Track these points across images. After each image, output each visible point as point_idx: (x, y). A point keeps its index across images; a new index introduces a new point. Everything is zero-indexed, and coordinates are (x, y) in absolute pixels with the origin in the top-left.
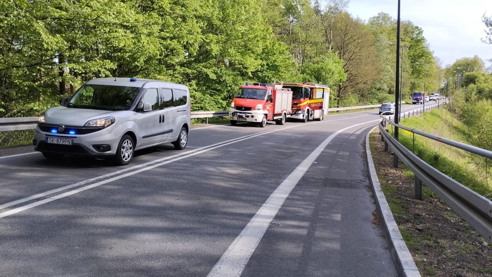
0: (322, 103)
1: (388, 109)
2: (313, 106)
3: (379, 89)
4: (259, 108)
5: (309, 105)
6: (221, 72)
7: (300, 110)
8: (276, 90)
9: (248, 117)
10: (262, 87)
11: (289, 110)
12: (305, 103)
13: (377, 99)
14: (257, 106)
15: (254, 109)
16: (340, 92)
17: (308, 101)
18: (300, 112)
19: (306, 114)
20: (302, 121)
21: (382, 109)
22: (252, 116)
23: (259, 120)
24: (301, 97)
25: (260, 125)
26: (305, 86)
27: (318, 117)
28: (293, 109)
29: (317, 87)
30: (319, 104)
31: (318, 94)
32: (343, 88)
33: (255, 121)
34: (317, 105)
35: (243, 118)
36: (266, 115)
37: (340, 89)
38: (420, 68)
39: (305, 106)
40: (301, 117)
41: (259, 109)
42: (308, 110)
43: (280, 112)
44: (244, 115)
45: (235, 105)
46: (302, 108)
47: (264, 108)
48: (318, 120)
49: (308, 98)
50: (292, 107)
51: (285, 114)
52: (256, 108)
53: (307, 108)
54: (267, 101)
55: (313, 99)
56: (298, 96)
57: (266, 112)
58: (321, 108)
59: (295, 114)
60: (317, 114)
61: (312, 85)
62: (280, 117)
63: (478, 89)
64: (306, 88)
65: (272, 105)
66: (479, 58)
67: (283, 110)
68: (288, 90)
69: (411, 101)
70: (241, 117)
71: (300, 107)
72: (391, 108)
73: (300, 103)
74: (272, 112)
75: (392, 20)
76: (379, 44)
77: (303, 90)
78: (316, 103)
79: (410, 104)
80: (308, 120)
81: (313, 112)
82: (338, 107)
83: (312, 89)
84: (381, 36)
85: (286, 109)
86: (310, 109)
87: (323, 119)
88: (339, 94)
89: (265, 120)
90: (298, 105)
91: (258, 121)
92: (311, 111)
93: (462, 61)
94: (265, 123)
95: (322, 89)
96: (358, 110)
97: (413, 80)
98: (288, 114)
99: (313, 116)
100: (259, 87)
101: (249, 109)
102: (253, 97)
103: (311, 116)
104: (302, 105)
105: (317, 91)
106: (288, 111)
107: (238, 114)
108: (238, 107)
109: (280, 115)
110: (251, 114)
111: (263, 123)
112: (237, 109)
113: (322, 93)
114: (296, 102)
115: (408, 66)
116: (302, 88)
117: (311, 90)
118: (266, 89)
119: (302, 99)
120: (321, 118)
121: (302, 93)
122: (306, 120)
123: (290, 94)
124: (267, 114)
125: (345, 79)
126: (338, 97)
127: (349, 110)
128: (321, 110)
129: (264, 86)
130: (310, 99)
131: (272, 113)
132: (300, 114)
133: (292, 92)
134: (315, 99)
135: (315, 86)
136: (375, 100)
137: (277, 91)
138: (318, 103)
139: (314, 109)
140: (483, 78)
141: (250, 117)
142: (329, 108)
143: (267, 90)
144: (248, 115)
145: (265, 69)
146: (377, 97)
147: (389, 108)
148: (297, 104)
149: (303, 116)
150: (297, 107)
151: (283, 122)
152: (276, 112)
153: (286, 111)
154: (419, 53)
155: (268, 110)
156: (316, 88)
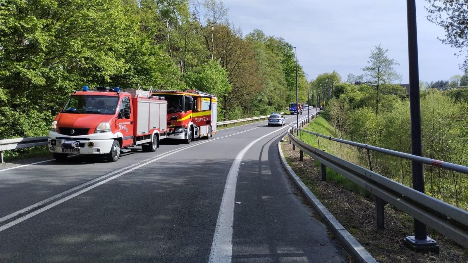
0: (209, 116)
1: (277, 121)
2: (198, 120)
3: (260, 102)
4: (103, 128)
5: (193, 120)
6: (54, 75)
7: (180, 127)
8: (136, 99)
9: (82, 145)
10: (112, 94)
11: (164, 127)
12: (188, 117)
13: (259, 110)
14: (100, 125)
15: (95, 131)
16: (225, 104)
17: (191, 115)
18: (180, 130)
19: (189, 132)
20: (185, 142)
21: (271, 121)
22: (91, 145)
23: (105, 150)
24: (182, 109)
25: (108, 158)
26: (184, 94)
27: (205, 135)
28: (171, 126)
29: (202, 95)
30: (206, 118)
31: (204, 105)
32: (229, 100)
33: (97, 153)
34: (204, 119)
35: (73, 148)
36: (119, 140)
37: (226, 101)
38: (293, 82)
39: (187, 121)
40: (182, 136)
41: (103, 131)
42: (192, 126)
43: (147, 132)
44: (74, 144)
45: (57, 125)
46: (183, 124)
47: (114, 128)
48: (206, 138)
49: (191, 111)
50: (168, 124)
51: (156, 134)
52: (98, 129)
53: (191, 123)
54: (120, 116)
55: (197, 111)
56: (176, 108)
57: (119, 135)
58: (208, 122)
59: (174, 133)
60: (204, 130)
61: (195, 93)
62: (149, 140)
63: (348, 99)
64: (187, 96)
65: (131, 123)
66: (337, 73)
67: (152, 128)
68: (160, 99)
69: (289, 112)
70: (69, 146)
71: (181, 122)
72: (279, 120)
73: (181, 117)
74: (132, 132)
75: (265, 37)
76: (257, 57)
77: (184, 98)
78: (202, 117)
79: (288, 114)
80: (193, 140)
81: (198, 128)
82: (224, 120)
83: (195, 98)
84: (259, 50)
85: (157, 127)
86: (194, 125)
87: (211, 136)
88: (225, 106)
89: (117, 149)
90: (178, 121)
91: (102, 152)
92: (195, 127)
93: (324, 76)
94: (118, 153)
95: (209, 99)
96: (245, 122)
97: (288, 93)
98: (161, 135)
99: (198, 133)
100: (107, 93)
101: (85, 131)
102: (94, 110)
103: (196, 134)
104: (183, 119)
105: (202, 101)
106: (161, 130)
107: (63, 141)
108: (63, 129)
109: (148, 136)
110: (89, 139)
111: (114, 153)
112: (61, 133)
113: (209, 104)
114: (174, 117)
115: (283, 79)
116: (182, 96)
117: (194, 100)
118: (117, 95)
119: (183, 113)
120: (209, 135)
121: (181, 104)
122: (190, 141)
123: (164, 105)
124: (121, 139)
125: (230, 90)
126: (224, 109)
127: (236, 123)
128: (208, 126)
129: (115, 91)
130: (193, 112)
131: (132, 136)
132: (181, 132)
133: (166, 102)
134: (201, 111)
135: (200, 94)
136: (257, 112)
137: (139, 100)
138: (205, 116)
139: (199, 124)
140: (349, 88)
141: (86, 146)
142: (217, 122)
143: (119, 98)
144: (82, 142)
145: (132, 74)
146: (259, 109)
147: (277, 119)
148: (176, 119)
149: (186, 135)
150: (176, 123)
151: (154, 147)
152: (139, 133)
153: (159, 129)
154: (291, 67)
155: (123, 131)
156: (200, 97)
